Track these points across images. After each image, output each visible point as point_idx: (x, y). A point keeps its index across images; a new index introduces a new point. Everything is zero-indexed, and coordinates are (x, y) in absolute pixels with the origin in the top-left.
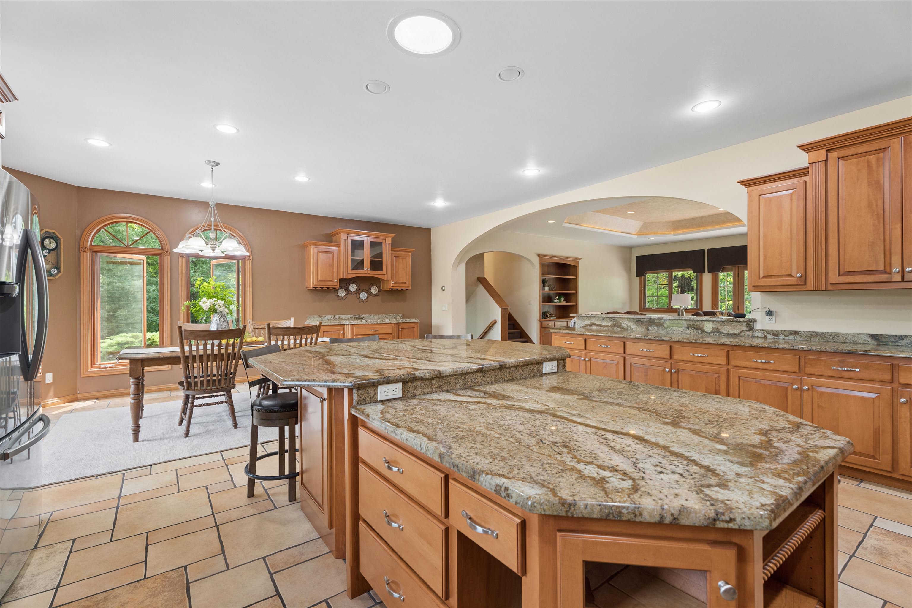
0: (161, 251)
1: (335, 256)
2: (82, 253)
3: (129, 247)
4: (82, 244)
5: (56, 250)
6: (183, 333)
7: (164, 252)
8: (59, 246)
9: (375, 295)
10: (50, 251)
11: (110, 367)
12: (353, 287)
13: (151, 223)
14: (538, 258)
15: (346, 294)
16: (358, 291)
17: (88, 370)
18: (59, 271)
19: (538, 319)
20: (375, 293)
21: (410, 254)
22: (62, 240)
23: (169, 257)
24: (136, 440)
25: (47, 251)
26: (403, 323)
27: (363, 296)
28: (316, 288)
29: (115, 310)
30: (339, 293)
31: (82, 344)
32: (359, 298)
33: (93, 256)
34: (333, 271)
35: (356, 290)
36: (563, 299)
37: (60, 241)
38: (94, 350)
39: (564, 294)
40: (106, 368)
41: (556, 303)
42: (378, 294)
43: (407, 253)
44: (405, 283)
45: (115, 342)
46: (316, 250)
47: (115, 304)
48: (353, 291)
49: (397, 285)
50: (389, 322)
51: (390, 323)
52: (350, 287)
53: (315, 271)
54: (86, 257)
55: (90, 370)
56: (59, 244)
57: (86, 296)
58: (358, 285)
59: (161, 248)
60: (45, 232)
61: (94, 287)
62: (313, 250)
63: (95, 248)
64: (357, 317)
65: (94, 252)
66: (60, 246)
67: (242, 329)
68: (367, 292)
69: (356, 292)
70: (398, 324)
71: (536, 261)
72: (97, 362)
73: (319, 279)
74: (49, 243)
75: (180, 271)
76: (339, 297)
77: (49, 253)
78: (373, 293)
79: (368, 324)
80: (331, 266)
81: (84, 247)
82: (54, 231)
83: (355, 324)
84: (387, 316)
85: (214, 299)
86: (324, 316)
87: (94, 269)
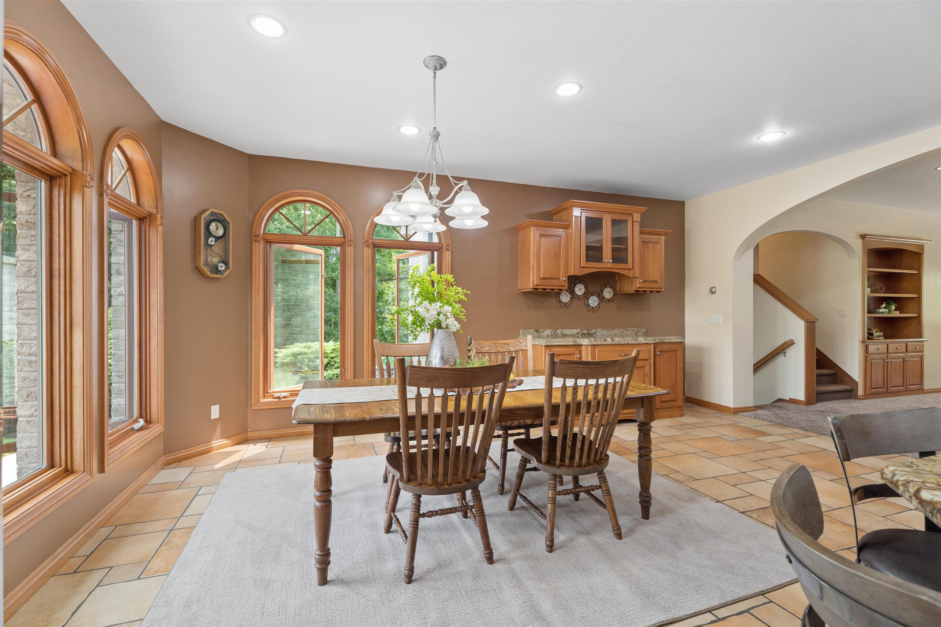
0: (343, 240)
1: (563, 243)
2: (254, 243)
3: (306, 235)
4: (254, 231)
5: (224, 238)
6: (408, 372)
7: (347, 240)
8: (227, 232)
9: (609, 300)
10: (217, 238)
11: (284, 397)
12: (580, 289)
13: (332, 201)
14: (860, 241)
15: (571, 300)
16: (587, 295)
17: (259, 400)
18: (227, 267)
19: (861, 339)
20: (609, 297)
21: (663, 238)
22: (231, 224)
23: (352, 247)
24: (324, 581)
25: (214, 239)
26: (662, 343)
27: (593, 301)
28: (536, 289)
29: (290, 318)
30: (561, 297)
31: (253, 366)
32: (588, 305)
33: (267, 247)
34: (559, 265)
35: (584, 294)
36: (893, 308)
37: (229, 225)
38: (267, 374)
39: (895, 300)
40: (279, 398)
41: (882, 313)
42: (612, 300)
43: (659, 237)
44: (656, 282)
45: (290, 352)
46: (538, 233)
47: (290, 312)
48: (580, 294)
49: (646, 285)
50: (644, 342)
51: (646, 344)
52: (576, 289)
53: (537, 265)
54: (259, 248)
55: (262, 400)
56: (227, 230)
57: (258, 300)
58: (586, 286)
59: (342, 236)
60: (212, 212)
61: (267, 289)
62: (533, 234)
63: (269, 238)
64: (586, 332)
65: (268, 242)
66: (229, 232)
67: (508, 364)
68: (598, 295)
69: (583, 296)
70: (656, 345)
71: (857, 245)
72: (270, 390)
73: (542, 276)
74: (215, 228)
75: (365, 267)
76: (561, 303)
77: (216, 241)
78: (607, 297)
79: (616, 344)
80: (557, 256)
81: (257, 236)
82: (221, 212)
83: (597, 345)
84: (625, 332)
85: (439, 304)
86: (542, 330)
87: (267, 265)
